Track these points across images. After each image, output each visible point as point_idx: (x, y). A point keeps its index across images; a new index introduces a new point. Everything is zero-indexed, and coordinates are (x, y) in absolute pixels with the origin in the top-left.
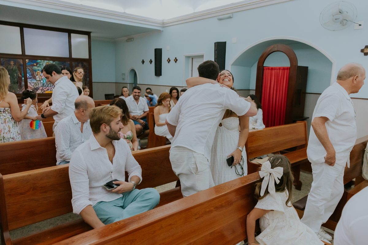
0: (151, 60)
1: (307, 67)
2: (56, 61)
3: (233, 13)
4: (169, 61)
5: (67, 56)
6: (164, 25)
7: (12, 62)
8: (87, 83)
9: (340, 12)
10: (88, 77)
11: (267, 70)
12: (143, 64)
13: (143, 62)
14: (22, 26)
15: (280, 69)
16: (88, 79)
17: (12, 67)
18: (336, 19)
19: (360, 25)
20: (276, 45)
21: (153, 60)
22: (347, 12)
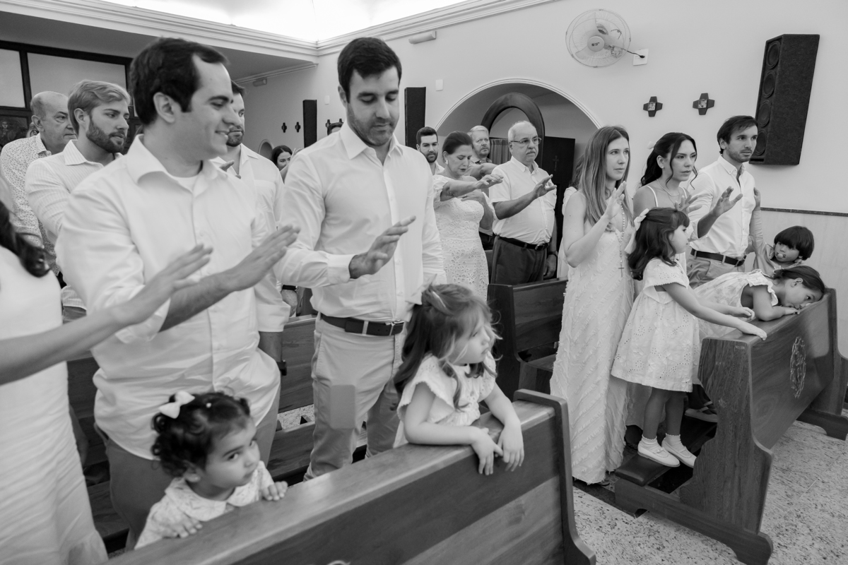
0: (298, 123)
1: (574, 140)
3: (436, 29)
6: (319, 51)
7: (5, 123)
9: (600, 31)
12: (284, 131)
13: (284, 128)
14: (24, 50)
17: (5, 134)
18: (593, 45)
19: (642, 57)
20: (508, 95)
21: (302, 124)
22: (619, 31)
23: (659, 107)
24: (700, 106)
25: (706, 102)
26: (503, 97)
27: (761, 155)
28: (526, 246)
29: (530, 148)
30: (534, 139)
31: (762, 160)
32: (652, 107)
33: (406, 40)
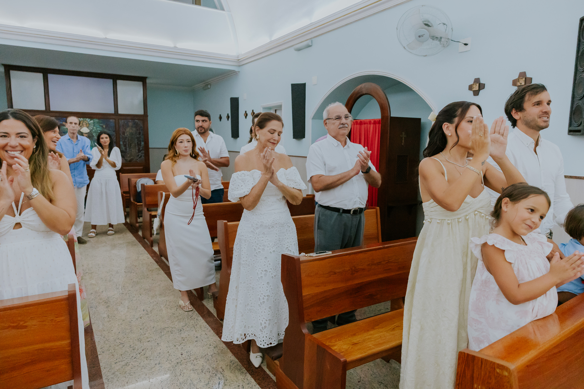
0: (228, 114)
2: (94, 118)
3: (311, 38)
4: (246, 115)
5: (112, 111)
6: (240, 63)
8: (141, 149)
9: (426, 25)
10: (143, 141)
11: (355, 125)
12: (220, 120)
13: (220, 118)
14: (46, 72)
15: (370, 122)
16: (143, 143)
18: (419, 37)
19: (466, 44)
20: (363, 85)
21: (230, 115)
22: (444, 24)
23: (482, 86)
24: (519, 84)
25: (524, 79)
26: (359, 87)
27: (578, 126)
28: (341, 211)
29: (342, 124)
30: (346, 117)
31: (579, 131)
32: (476, 88)
33: (292, 49)
